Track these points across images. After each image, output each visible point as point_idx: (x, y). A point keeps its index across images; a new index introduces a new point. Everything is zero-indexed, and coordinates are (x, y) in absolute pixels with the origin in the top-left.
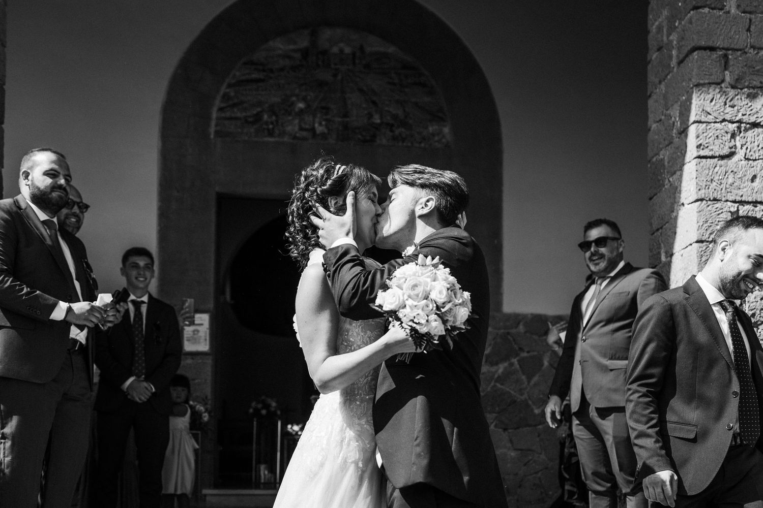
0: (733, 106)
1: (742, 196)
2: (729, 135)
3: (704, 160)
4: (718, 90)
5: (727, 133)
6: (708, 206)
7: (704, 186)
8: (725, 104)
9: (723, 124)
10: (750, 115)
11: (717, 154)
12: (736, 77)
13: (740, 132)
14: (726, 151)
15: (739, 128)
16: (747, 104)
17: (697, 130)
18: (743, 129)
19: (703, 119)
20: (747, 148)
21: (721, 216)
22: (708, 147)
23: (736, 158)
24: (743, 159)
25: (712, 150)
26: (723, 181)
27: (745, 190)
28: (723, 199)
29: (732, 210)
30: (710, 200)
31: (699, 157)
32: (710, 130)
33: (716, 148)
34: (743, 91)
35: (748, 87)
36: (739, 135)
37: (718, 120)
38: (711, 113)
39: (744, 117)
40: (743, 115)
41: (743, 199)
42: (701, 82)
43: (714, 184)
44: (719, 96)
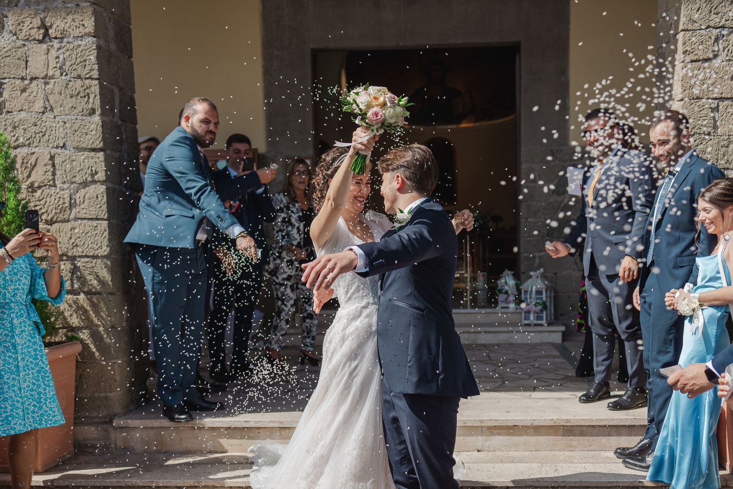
0: (717, 14)
1: (722, 93)
2: (713, 40)
3: (689, 64)
5: (711, 38)
6: (692, 104)
7: (688, 87)
8: (711, 12)
9: (707, 30)
11: (701, 58)
13: (723, 36)
14: (709, 54)
15: (722, 32)
16: (731, 10)
17: (684, 37)
18: (725, 33)
19: (690, 27)
20: (729, 50)
21: (702, 112)
22: (693, 52)
23: (718, 60)
24: (724, 60)
25: (697, 54)
26: (706, 81)
27: (725, 88)
28: (705, 97)
29: (713, 106)
30: (693, 99)
32: (696, 37)
33: (700, 53)
36: (722, 39)
37: (703, 27)
38: (697, 21)
39: (727, 23)
41: (723, 96)
43: (698, 84)
44: (705, 5)
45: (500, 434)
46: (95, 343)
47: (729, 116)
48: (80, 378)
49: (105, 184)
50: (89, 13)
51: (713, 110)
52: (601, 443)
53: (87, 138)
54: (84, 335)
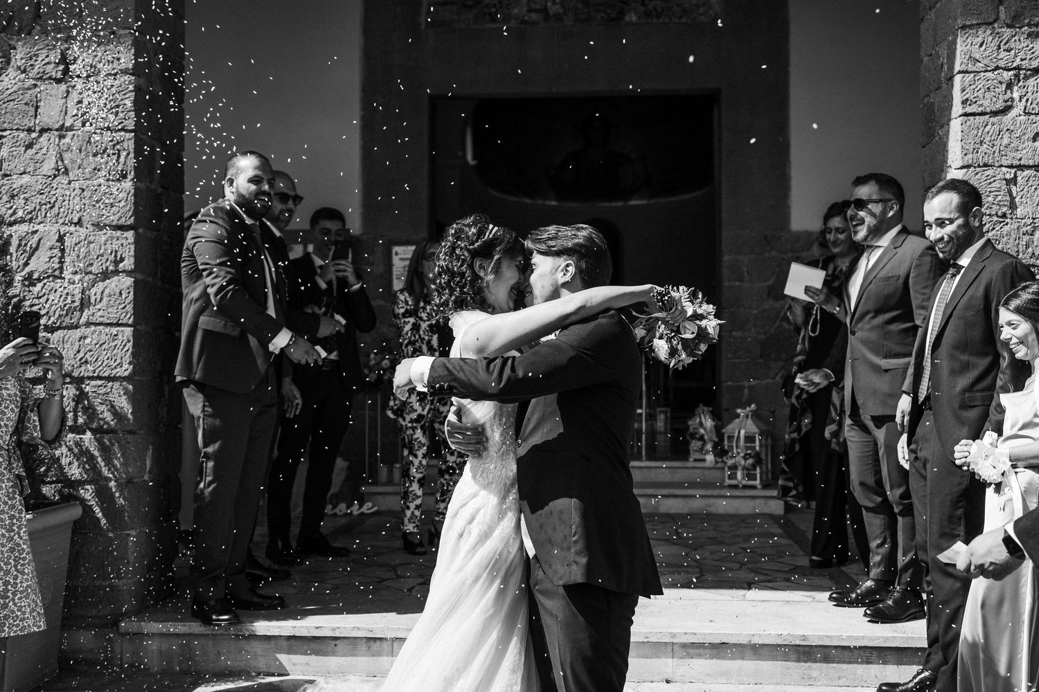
0: (1009, 50)
1: (1020, 159)
2: (1004, 86)
3: (972, 118)
4: (989, 32)
5: (1001, 83)
6: (977, 174)
7: (971, 150)
8: (999, 47)
9: (996, 73)
10: (1030, 59)
11: (988, 110)
12: (1013, 14)
13: (1019, 81)
14: (1000, 105)
15: (1017, 76)
16: (1027, 46)
17: (962, 81)
18: (1022, 76)
19: (971, 68)
20: (1027, 100)
21: (993, 185)
22: (976, 102)
23: (1014, 113)
24: (1021, 113)
25: (982, 105)
26: (996, 143)
27: (1024, 151)
28: (997, 164)
29: (1008, 176)
30: (979, 166)
31: (966, 115)
32: (980, 82)
33: (986, 103)
34: (1023, 30)
35: (1029, 25)
36: (1017, 84)
37: (989, 69)
38: (981, 60)
39: (1023, 63)
40: (1022, 60)
41: (1022, 162)
42: (968, 23)
43: (985, 146)
44: (990, 39)
45: (700, 656)
46: (102, 504)
47: (1032, 190)
48: (75, 557)
49: (133, 275)
50: (127, 44)
51: (1008, 182)
52: (855, 674)
53: (112, 212)
54: (87, 493)
